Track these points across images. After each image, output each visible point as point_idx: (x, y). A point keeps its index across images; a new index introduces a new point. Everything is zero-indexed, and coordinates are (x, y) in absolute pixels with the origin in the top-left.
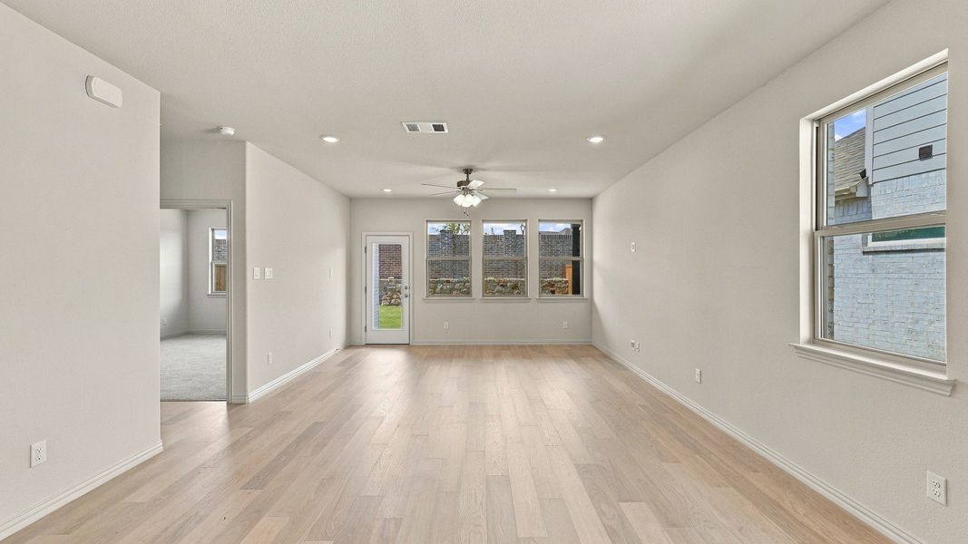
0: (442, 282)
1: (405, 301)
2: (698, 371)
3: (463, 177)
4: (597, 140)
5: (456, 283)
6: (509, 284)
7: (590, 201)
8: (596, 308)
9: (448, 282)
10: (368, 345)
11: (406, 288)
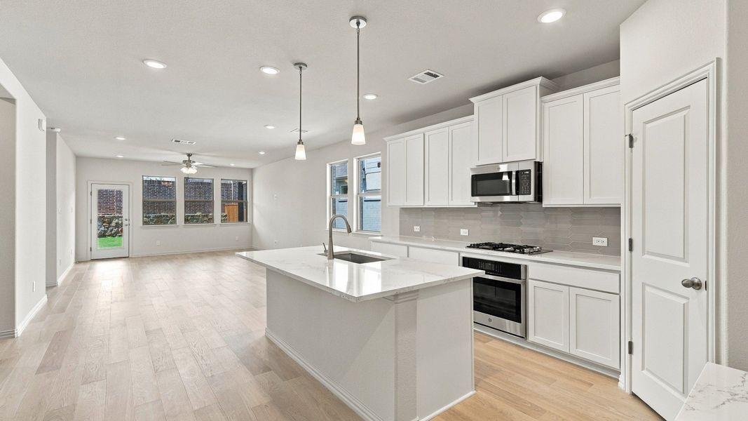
1: (125, 229)
7: (251, 171)
8: (255, 229)
10: (92, 260)
11: (126, 220)
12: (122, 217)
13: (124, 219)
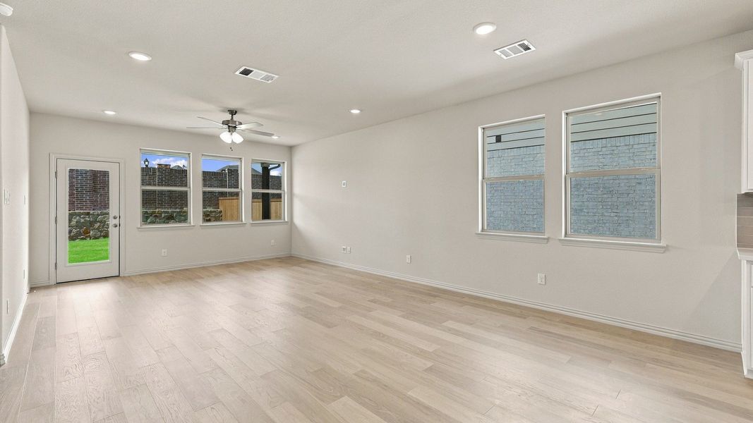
0: (79, 215)
1: (113, 232)
2: (408, 256)
3: (228, 117)
4: (356, 112)
5: (98, 215)
6: (163, 215)
7: (291, 149)
8: (296, 227)
9: (88, 214)
10: (59, 284)
11: (115, 218)
12: (108, 214)
13: (111, 215)
